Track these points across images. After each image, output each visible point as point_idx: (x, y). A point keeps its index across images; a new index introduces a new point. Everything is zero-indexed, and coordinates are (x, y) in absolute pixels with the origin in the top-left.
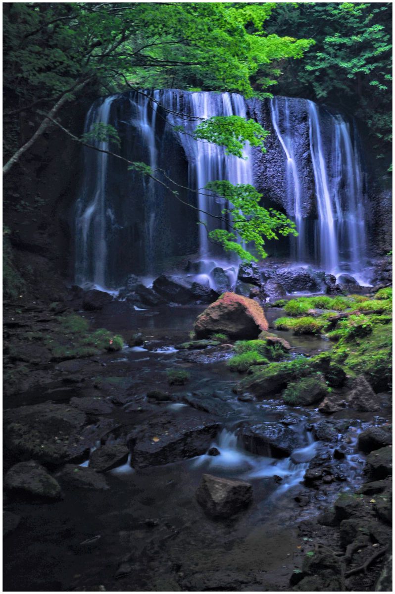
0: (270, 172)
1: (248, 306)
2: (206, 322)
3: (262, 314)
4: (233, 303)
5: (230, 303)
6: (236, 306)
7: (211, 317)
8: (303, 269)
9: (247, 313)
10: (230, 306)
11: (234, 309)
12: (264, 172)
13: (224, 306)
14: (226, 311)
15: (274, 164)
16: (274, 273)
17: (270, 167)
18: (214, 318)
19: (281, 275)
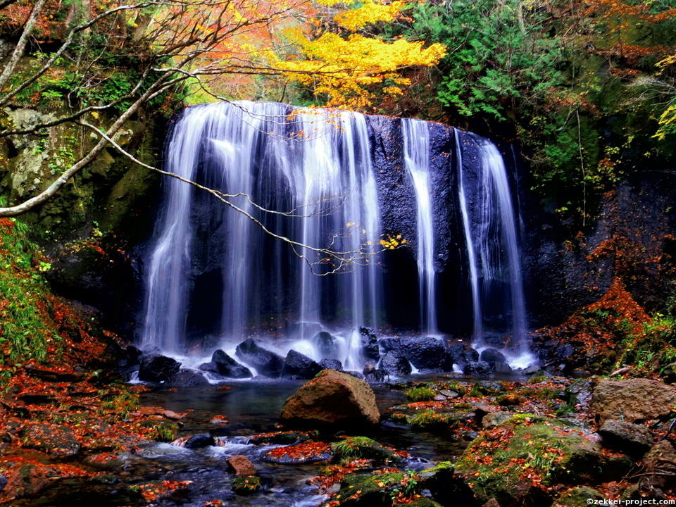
0: (398, 212)
1: (352, 389)
2: (297, 409)
3: (373, 400)
4: (332, 385)
5: (328, 384)
6: (337, 388)
7: (302, 401)
8: (435, 340)
9: (351, 399)
10: (330, 389)
11: (333, 392)
12: (389, 211)
13: (321, 387)
14: (323, 394)
15: (403, 203)
16: (398, 344)
17: (398, 207)
18: (307, 403)
19: (406, 347)
